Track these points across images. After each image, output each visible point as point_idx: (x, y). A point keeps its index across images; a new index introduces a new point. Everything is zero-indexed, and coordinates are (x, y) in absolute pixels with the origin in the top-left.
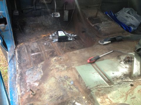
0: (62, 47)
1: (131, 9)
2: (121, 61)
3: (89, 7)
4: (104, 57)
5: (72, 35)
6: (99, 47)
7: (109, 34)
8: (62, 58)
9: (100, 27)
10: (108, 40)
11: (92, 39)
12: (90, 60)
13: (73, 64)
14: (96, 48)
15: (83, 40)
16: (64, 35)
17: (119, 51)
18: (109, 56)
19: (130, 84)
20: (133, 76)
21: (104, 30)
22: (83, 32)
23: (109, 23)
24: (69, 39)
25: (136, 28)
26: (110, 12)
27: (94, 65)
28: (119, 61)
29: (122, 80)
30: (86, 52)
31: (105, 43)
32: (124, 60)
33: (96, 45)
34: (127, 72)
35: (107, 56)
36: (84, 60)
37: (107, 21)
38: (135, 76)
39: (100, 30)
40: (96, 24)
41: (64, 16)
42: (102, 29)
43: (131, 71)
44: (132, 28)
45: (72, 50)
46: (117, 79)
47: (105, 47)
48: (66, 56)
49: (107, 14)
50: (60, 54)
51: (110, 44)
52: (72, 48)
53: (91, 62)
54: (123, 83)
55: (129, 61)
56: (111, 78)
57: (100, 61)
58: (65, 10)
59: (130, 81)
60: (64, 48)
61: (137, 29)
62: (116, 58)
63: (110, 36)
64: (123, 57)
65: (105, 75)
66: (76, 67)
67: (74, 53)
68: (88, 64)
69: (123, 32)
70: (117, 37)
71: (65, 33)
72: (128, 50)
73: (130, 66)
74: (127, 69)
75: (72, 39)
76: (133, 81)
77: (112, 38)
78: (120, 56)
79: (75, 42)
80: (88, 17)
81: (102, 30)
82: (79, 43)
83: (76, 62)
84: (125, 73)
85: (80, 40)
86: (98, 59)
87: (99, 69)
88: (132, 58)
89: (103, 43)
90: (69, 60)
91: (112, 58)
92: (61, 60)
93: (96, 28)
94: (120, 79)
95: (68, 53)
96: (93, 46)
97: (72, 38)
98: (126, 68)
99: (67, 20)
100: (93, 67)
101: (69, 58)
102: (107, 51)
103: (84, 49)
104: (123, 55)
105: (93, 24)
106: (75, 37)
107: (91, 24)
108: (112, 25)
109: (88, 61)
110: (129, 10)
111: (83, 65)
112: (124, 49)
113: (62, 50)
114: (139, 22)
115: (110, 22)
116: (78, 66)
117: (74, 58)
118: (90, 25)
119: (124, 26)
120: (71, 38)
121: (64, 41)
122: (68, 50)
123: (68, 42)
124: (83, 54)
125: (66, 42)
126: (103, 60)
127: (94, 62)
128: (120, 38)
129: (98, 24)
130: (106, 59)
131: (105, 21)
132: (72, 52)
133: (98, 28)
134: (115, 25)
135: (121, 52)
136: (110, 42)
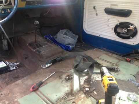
0: (4, 79)
1: (67, 30)
2: (63, 81)
3: (29, 33)
4: (47, 81)
5: (14, 63)
6: (42, 71)
7: (50, 57)
8: (3, 93)
9: (41, 51)
10: (49, 62)
11: (36, 64)
12: (33, 88)
13: (15, 97)
14: (39, 73)
15: (27, 67)
16: (5, 65)
17: (60, 71)
18: (51, 78)
19: (72, 101)
20: (73, 93)
21: (45, 53)
22: (26, 58)
23: (49, 46)
24: (12, 69)
25: (74, 45)
26: (49, 35)
27: (38, 92)
28: (61, 81)
29: (65, 100)
30: (29, 80)
31: (47, 66)
32: (65, 79)
33: (39, 70)
34: (69, 90)
35: (50, 79)
36: (27, 89)
37: (47, 44)
38: (75, 93)
39: (42, 54)
40: (37, 49)
41: (3, 46)
42: (43, 52)
43: (72, 88)
44: (71, 47)
45: (15, 80)
46: (60, 100)
47: (47, 70)
48: (7, 90)
49: (47, 38)
50: (2, 88)
51: (52, 66)
52: (15, 78)
53: (34, 90)
54: (66, 103)
55: (69, 79)
56: (55, 101)
57: (44, 85)
58: (4, 39)
59: (72, 99)
60: (7, 80)
61: (76, 46)
62: (58, 79)
63: (51, 58)
64: (64, 76)
65: (49, 100)
66: (19, 100)
67: (16, 84)
68: (31, 93)
69: (62, 52)
70: (57, 58)
71: (6, 63)
72: (68, 68)
73: (71, 84)
74: (69, 87)
75: (15, 68)
76: (74, 98)
77: (52, 60)
78: (61, 76)
79: (18, 70)
80: (28, 44)
81: (43, 54)
82: (23, 70)
83: (18, 94)
84: (67, 92)
85: (24, 67)
86: (41, 84)
87: (43, 95)
88: (71, 76)
89: (45, 66)
90: (11, 94)
91: (55, 80)
92: (2, 96)
93: (37, 52)
94: (63, 99)
95: (9, 86)
96: (36, 72)
97: (15, 66)
98: (67, 86)
99: (7, 49)
100: (37, 94)
101: (11, 91)
102: (49, 74)
103: (27, 77)
104: (64, 74)
105: (34, 49)
106: (18, 66)
107: (32, 49)
108: (52, 47)
109: (31, 89)
110: (66, 31)
111: (27, 95)
112: (64, 68)
113: (4, 83)
114: (75, 40)
115: (50, 44)
116: (21, 98)
117: (16, 90)
118: (31, 51)
119: (64, 46)
120: (13, 67)
121: (6, 72)
122: (11, 81)
123: (11, 72)
124: (26, 82)
125: (8, 73)
126: (46, 84)
127: (37, 89)
128: (60, 58)
129: (39, 48)
130: (49, 82)
131: (45, 44)
132: (13, 84)
133: (39, 52)
134: (54, 47)
135: (62, 72)
136: (52, 64)
